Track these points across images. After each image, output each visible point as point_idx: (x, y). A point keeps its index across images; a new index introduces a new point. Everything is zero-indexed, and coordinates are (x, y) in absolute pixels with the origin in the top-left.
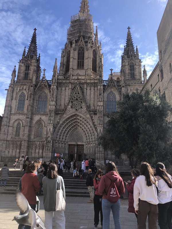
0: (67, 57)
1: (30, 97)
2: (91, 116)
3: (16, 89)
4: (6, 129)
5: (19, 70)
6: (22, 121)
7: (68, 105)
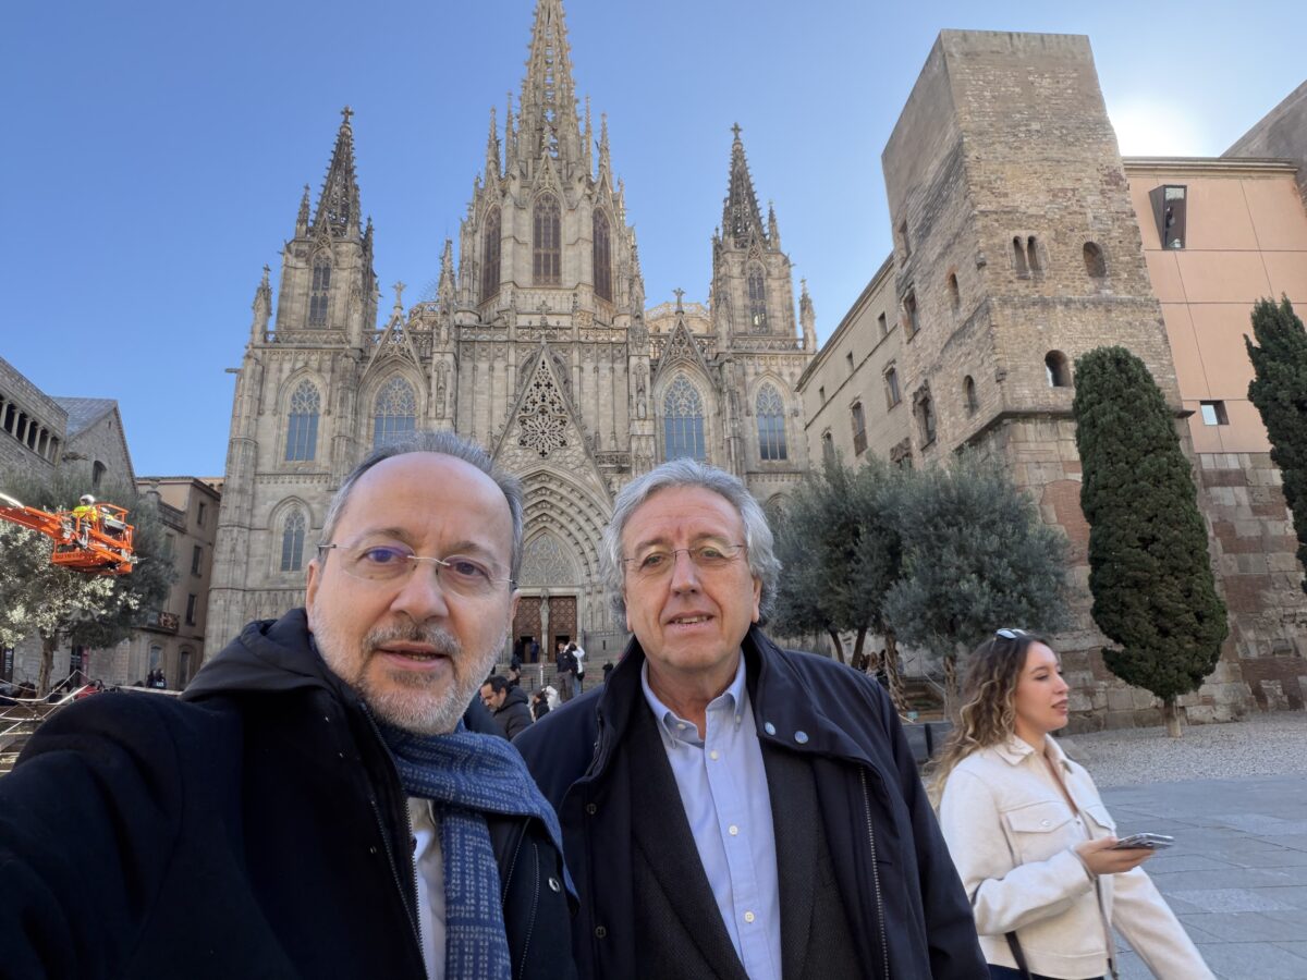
0: (488, 237)
1: (343, 401)
2: (604, 480)
3: (274, 366)
4: (240, 541)
5: (284, 286)
6: (308, 505)
7: (507, 433)
